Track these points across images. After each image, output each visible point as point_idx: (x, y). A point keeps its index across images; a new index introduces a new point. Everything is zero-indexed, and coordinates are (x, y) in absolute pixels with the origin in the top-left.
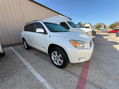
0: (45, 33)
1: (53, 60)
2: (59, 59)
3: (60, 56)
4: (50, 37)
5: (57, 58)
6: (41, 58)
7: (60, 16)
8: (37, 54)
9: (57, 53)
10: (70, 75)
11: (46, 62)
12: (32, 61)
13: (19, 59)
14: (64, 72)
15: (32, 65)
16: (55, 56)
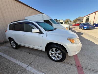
0: (41, 32)
1: (51, 56)
2: (58, 55)
3: (59, 52)
4: (47, 36)
5: (55, 54)
6: (36, 56)
7: (43, 15)
8: (30, 52)
9: (55, 50)
10: (69, 66)
11: (42, 58)
12: (28, 61)
13: (12, 62)
14: (63, 65)
15: (31, 66)
16: (53, 53)
